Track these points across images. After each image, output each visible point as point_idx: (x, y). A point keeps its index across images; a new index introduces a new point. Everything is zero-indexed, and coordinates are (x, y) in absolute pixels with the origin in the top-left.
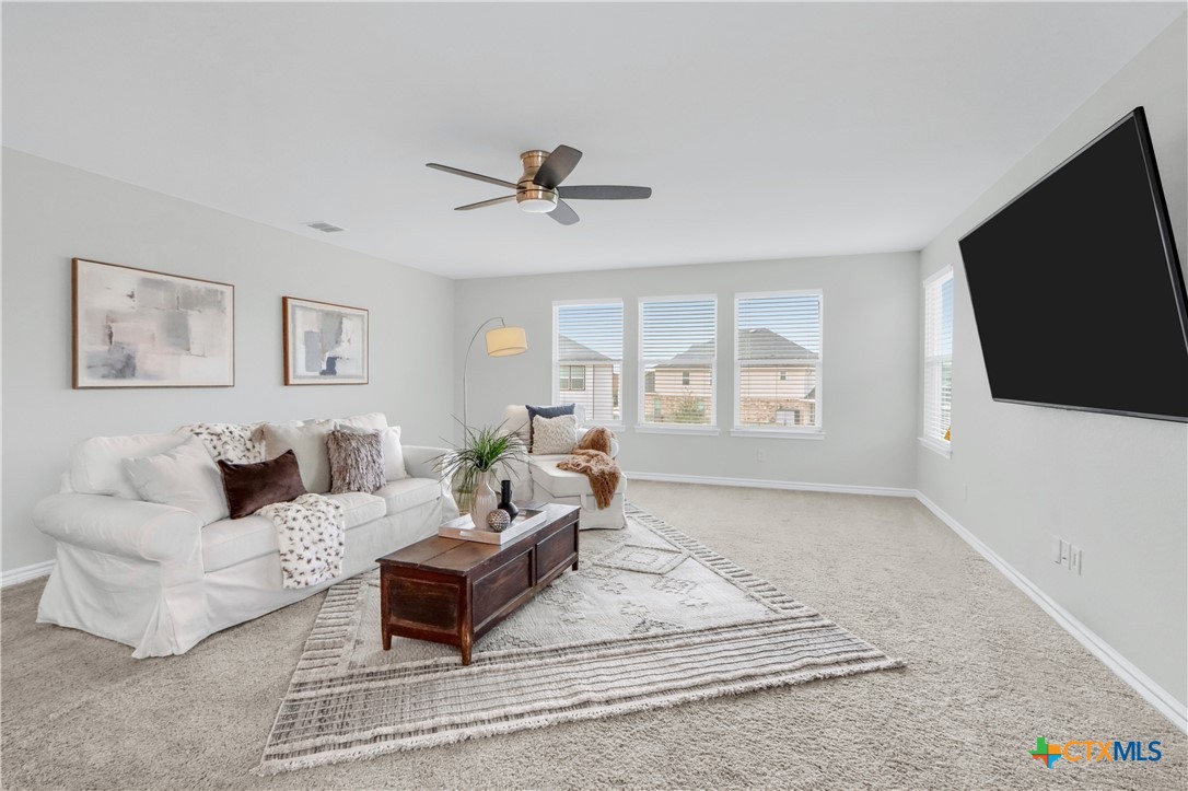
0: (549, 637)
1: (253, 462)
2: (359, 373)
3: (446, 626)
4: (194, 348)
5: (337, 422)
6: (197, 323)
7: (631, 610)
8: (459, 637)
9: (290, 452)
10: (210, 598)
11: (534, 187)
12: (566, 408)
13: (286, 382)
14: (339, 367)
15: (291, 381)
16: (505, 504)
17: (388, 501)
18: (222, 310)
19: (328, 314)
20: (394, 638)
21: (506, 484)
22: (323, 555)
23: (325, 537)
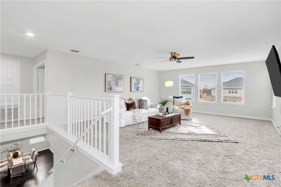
0: (173, 132)
1: (129, 103)
2: (142, 90)
3: (157, 127)
4: (119, 86)
5: (140, 98)
6: (119, 82)
7: (189, 130)
8: (159, 129)
9: (134, 102)
10: (126, 121)
11: (173, 59)
12: (181, 97)
13: (131, 91)
14: (139, 89)
15: (132, 91)
16: (167, 111)
17: (148, 111)
18: (123, 80)
19: (137, 79)
20: (150, 129)
21: (167, 108)
22: (139, 117)
23: (139, 115)
